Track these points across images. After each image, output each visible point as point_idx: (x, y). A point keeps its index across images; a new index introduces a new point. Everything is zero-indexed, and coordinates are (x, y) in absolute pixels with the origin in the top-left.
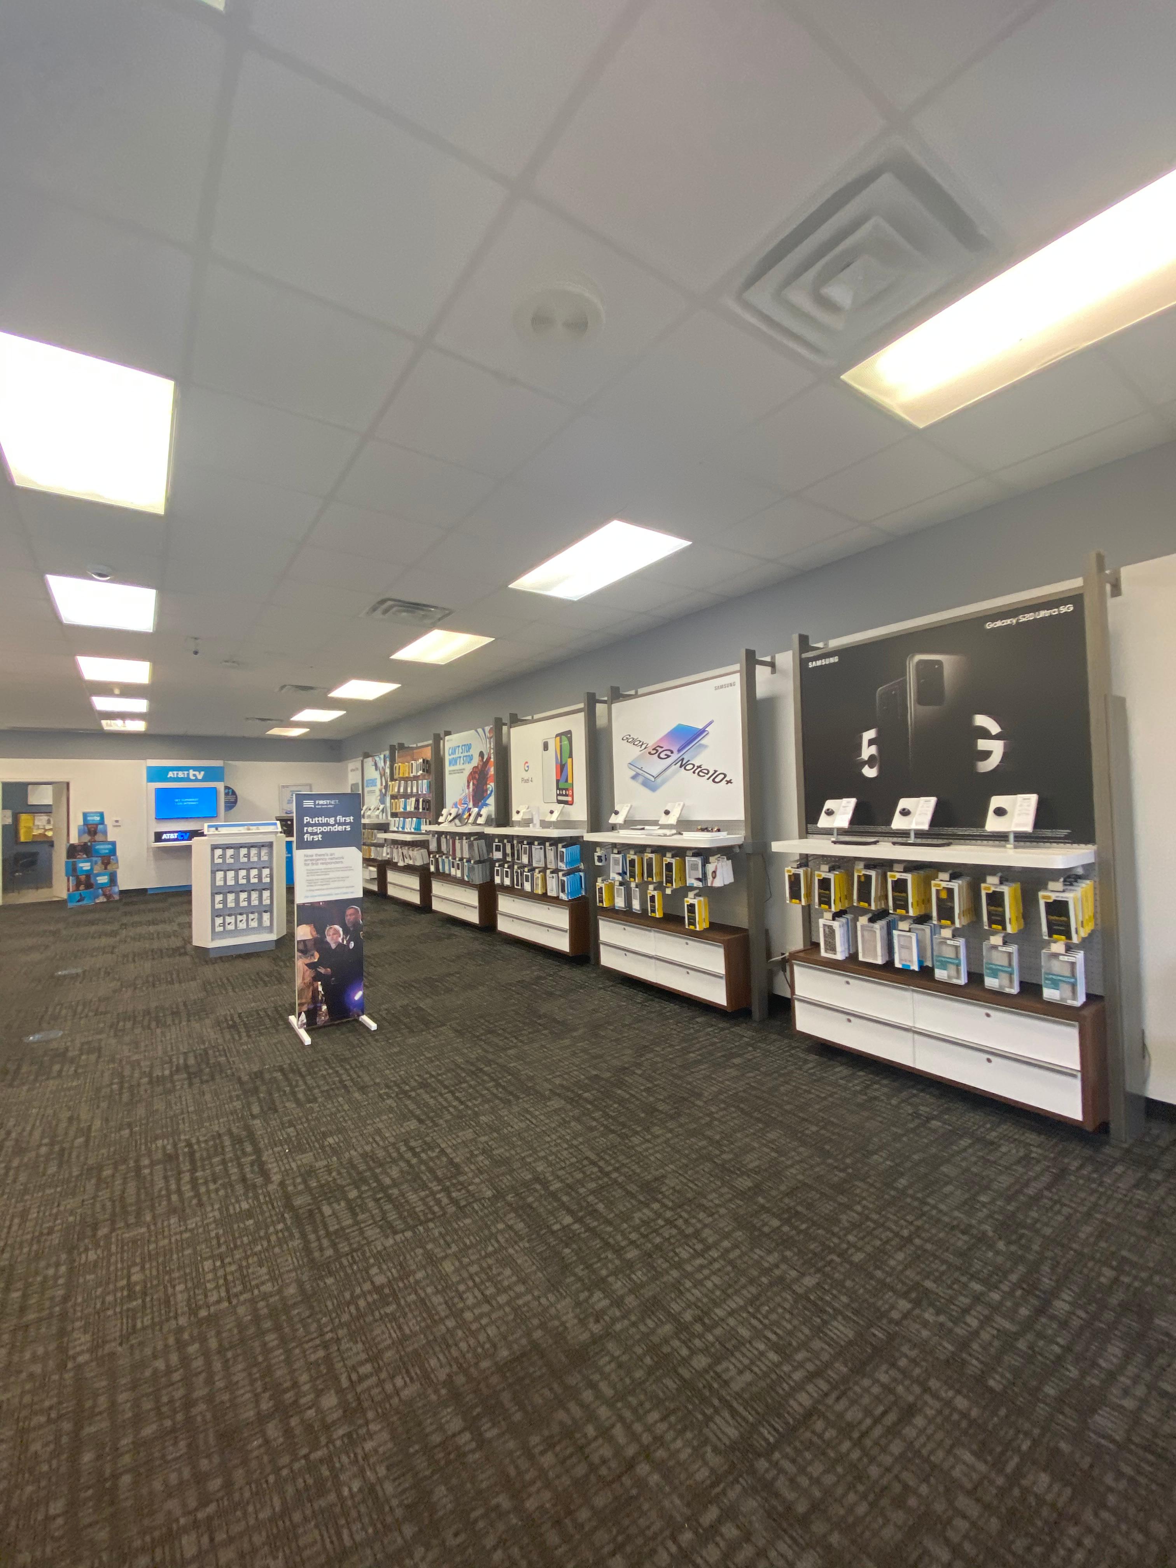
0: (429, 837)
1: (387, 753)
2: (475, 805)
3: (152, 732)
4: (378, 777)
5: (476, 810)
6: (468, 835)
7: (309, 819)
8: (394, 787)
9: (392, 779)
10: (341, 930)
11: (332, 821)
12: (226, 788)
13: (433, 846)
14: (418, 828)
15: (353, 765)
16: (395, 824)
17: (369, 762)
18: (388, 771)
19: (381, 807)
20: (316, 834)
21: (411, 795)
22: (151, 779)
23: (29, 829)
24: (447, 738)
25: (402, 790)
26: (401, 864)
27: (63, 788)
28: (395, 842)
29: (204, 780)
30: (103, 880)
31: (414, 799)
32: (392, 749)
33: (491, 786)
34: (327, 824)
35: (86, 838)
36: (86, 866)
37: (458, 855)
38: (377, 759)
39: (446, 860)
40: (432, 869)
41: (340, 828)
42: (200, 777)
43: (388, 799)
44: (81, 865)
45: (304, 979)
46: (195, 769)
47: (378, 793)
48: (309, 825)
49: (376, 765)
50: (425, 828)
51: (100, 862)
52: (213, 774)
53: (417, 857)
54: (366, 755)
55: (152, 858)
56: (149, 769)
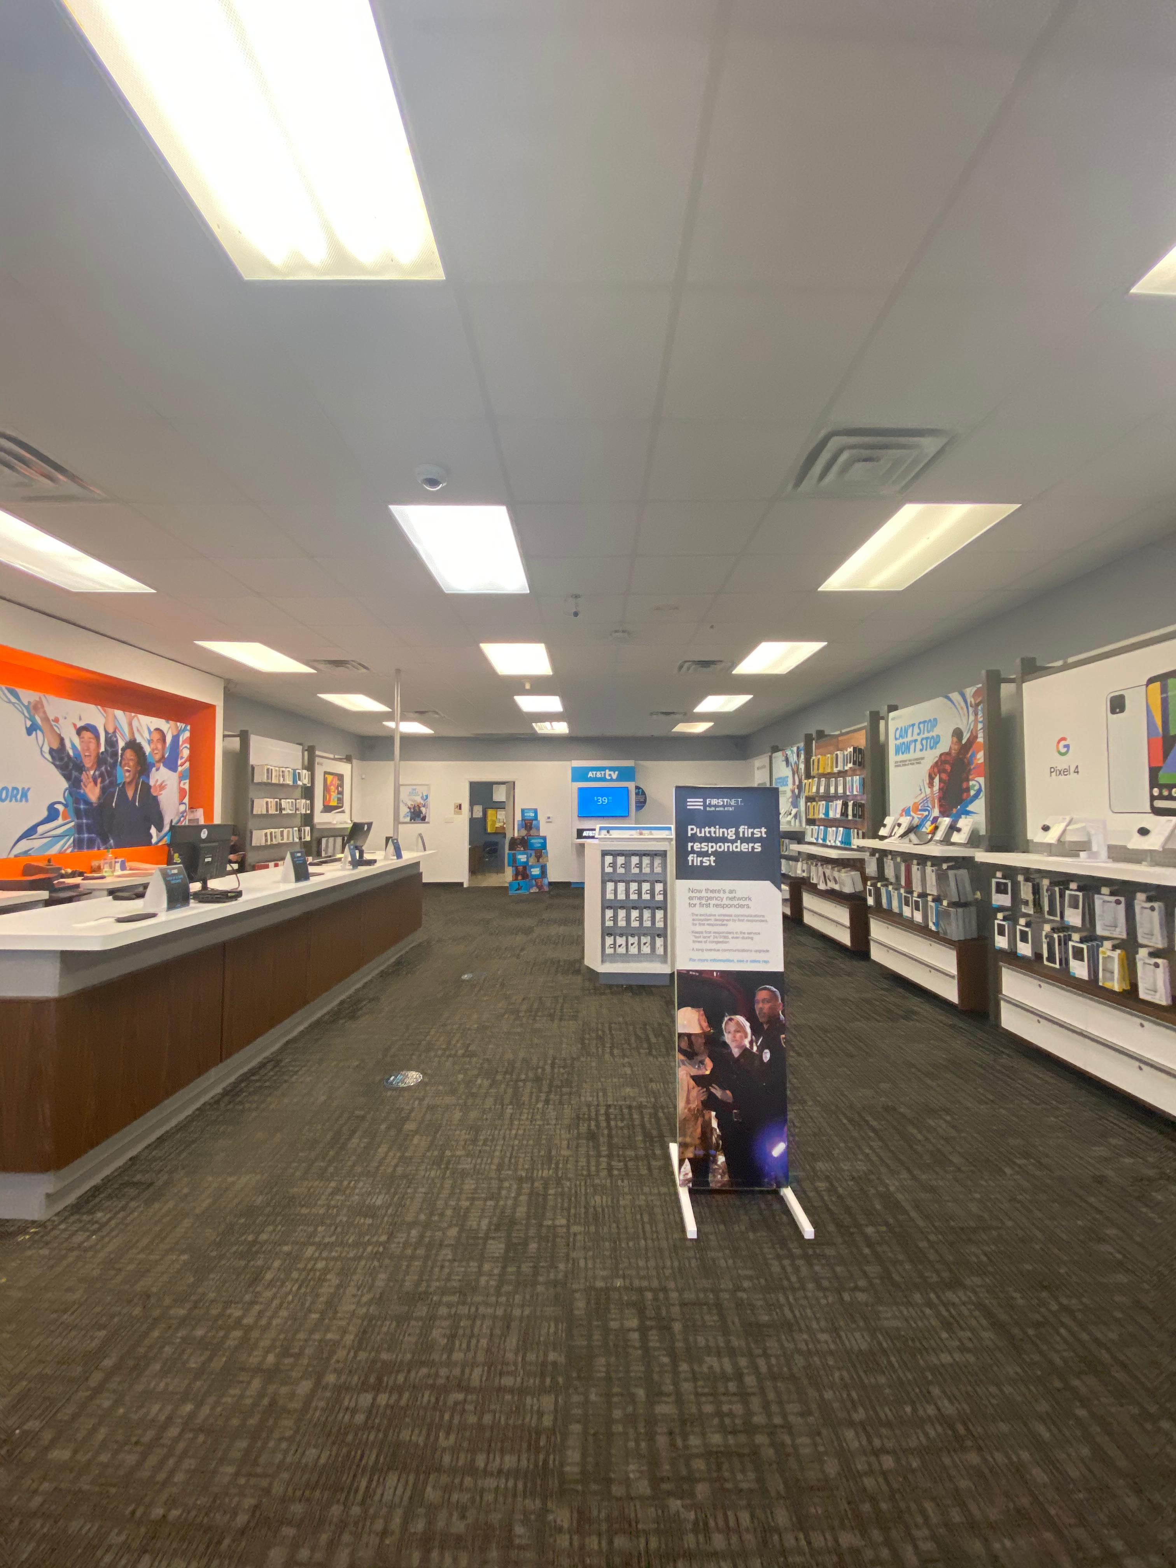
0: (866, 856)
1: (802, 745)
2: (944, 813)
3: (574, 735)
4: (790, 774)
5: (946, 821)
6: (936, 861)
7: (696, 830)
8: (813, 787)
9: (808, 776)
10: (747, 1025)
11: (731, 833)
12: (637, 788)
13: (871, 869)
14: (846, 844)
15: (760, 762)
16: (812, 833)
17: (779, 756)
18: (802, 766)
19: (794, 811)
20: (706, 854)
21: (836, 797)
22: (574, 779)
23: (494, 822)
24: (892, 715)
25: (822, 790)
26: (822, 887)
27: (511, 786)
28: (811, 857)
29: (619, 779)
30: (536, 871)
31: (839, 803)
32: (808, 739)
33: (978, 782)
34: (724, 840)
35: (524, 832)
36: (522, 858)
37: (917, 888)
38: (789, 752)
39: (895, 894)
40: (871, 901)
41: (745, 847)
42: (614, 776)
43: (802, 802)
44: (520, 857)
45: (688, 1101)
46: (612, 769)
47: (789, 794)
48: (694, 838)
49: (787, 760)
50: (857, 842)
51: (533, 855)
52: (627, 774)
53: (847, 882)
54: (775, 749)
55: (575, 852)
56: (575, 770)
